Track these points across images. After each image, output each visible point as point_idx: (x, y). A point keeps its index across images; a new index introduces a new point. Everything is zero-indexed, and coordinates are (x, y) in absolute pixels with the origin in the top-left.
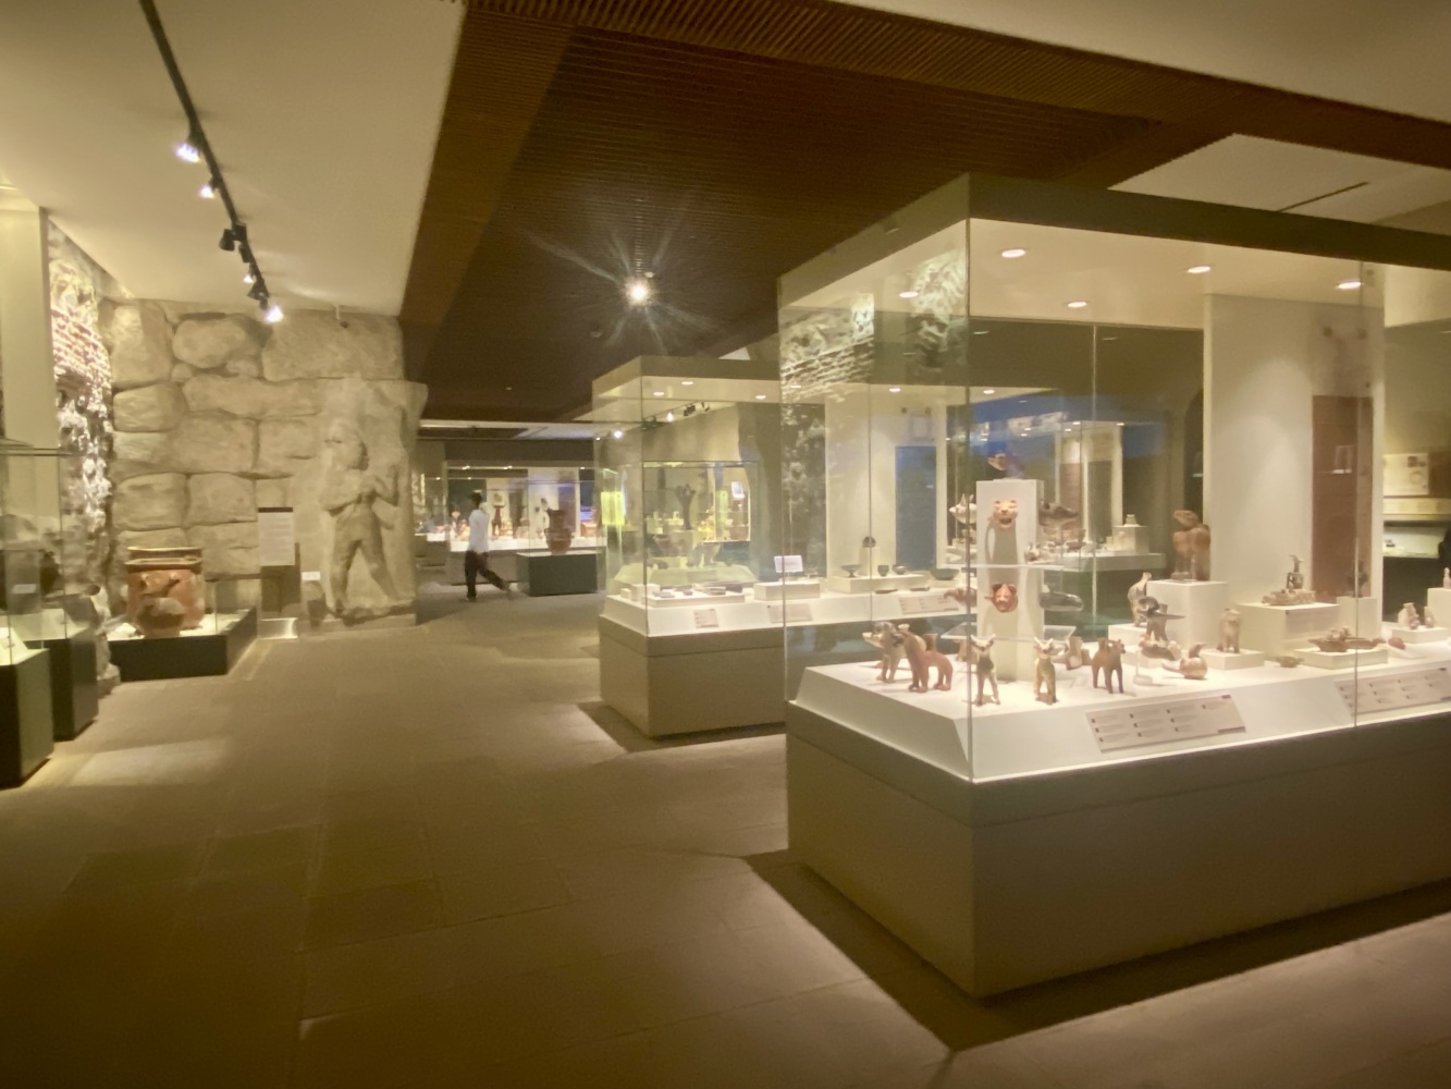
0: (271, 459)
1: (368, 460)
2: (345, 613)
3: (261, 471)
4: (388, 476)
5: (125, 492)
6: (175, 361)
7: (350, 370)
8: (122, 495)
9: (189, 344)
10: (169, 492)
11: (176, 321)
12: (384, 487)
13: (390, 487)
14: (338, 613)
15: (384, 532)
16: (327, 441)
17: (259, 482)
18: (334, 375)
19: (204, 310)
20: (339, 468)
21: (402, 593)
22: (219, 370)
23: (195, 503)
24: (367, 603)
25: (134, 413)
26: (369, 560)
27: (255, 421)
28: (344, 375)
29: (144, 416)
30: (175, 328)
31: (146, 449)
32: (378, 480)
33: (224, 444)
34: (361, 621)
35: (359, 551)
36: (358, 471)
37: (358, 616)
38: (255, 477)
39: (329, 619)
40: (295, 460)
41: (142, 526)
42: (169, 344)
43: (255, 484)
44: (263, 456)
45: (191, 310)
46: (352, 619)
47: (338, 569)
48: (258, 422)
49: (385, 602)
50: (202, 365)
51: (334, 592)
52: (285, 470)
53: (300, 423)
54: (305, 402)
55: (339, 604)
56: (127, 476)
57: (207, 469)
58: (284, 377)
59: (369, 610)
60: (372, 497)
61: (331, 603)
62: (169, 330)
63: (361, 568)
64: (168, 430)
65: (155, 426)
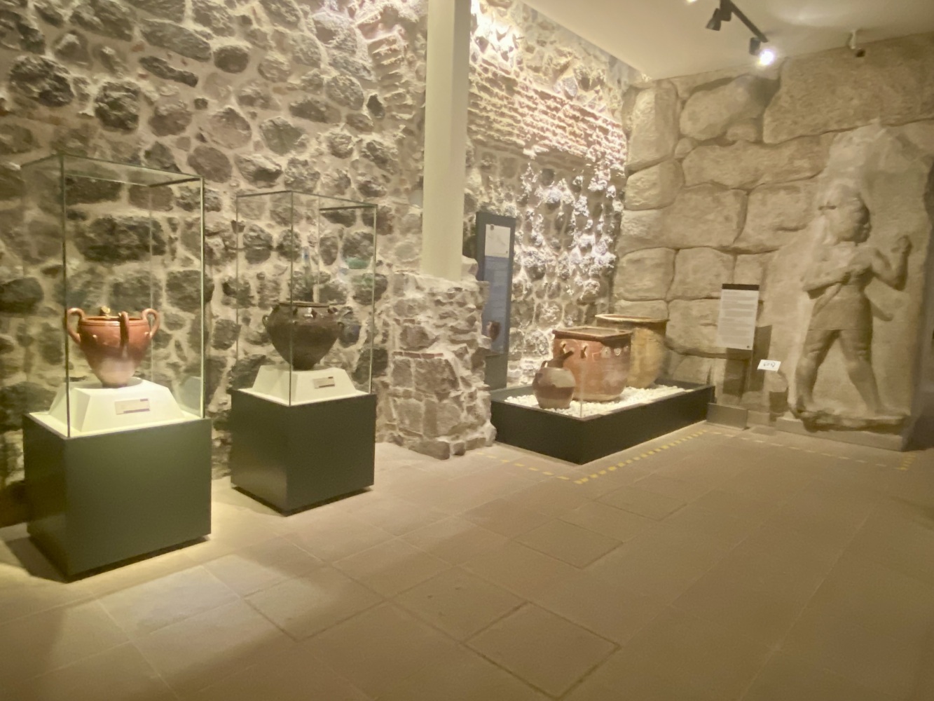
0: (755, 232)
1: (869, 229)
2: (806, 414)
3: (742, 245)
4: (894, 250)
5: (624, 265)
6: (680, 136)
7: (866, 118)
8: (622, 267)
9: (694, 118)
10: (658, 266)
11: (685, 95)
12: (887, 265)
13: (895, 266)
14: (799, 412)
15: (877, 322)
16: (821, 208)
17: (740, 257)
18: (845, 126)
19: (713, 79)
20: (830, 239)
21: (887, 405)
22: (720, 140)
23: (678, 278)
24: (838, 409)
25: (640, 192)
26: (848, 356)
27: (745, 191)
28: (858, 123)
29: (647, 194)
30: (684, 103)
31: (644, 225)
32: (878, 254)
33: (711, 217)
34: (825, 428)
35: (836, 344)
36: (852, 243)
37: (821, 421)
38: (737, 252)
39: (788, 417)
40: (780, 232)
41: (633, 296)
42: (677, 120)
43: (735, 260)
44: (748, 229)
45: (700, 81)
46: (814, 425)
47: (807, 362)
48: (749, 192)
49: (862, 411)
50: (703, 137)
51: (798, 388)
52: (769, 244)
53: (793, 189)
54: (803, 163)
55: (800, 402)
56: (627, 251)
57: (692, 244)
58: (783, 137)
59: (838, 418)
60: (866, 276)
61: (792, 400)
62: (679, 105)
63: (837, 364)
64: (663, 206)
65: (653, 203)
